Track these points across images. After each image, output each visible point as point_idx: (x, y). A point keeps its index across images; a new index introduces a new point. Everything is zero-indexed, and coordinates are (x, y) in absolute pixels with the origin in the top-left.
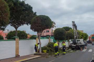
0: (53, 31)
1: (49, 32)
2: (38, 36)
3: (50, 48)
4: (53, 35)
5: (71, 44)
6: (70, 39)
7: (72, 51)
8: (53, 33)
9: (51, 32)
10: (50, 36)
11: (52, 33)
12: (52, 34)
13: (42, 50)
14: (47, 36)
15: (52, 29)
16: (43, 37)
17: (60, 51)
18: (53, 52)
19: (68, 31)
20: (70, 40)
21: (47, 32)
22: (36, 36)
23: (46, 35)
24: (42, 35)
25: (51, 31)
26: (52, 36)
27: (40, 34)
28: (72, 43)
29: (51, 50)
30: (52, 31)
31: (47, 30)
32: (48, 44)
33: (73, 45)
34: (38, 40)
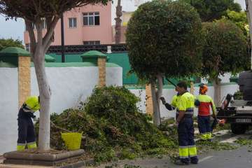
0: (125, 21)
1: (97, 22)
2: (34, 47)
3: (104, 122)
4: (123, 41)
5: (229, 97)
6: (223, 70)
7: (230, 141)
8: (123, 32)
9: (114, 23)
10: (103, 48)
11: (118, 27)
12: (118, 34)
13: (53, 130)
14: (87, 46)
15: (119, 8)
16: (63, 52)
17: (164, 141)
18: (122, 145)
19: (217, 23)
20: (226, 77)
21: (85, 23)
22: (18, 44)
23: (80, 43)
24: (57, 42)
25: (114, 15)
26: (116, 48)
27: (44, 31)
28: (236, 96)
29: (108, 132)
30: (118, 20)
31: (90, 8)
32: (91, 98)
33: (239, 108)
34: (33, 70)
